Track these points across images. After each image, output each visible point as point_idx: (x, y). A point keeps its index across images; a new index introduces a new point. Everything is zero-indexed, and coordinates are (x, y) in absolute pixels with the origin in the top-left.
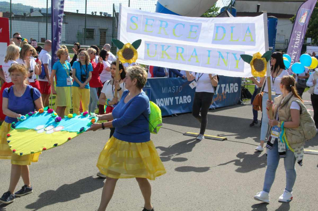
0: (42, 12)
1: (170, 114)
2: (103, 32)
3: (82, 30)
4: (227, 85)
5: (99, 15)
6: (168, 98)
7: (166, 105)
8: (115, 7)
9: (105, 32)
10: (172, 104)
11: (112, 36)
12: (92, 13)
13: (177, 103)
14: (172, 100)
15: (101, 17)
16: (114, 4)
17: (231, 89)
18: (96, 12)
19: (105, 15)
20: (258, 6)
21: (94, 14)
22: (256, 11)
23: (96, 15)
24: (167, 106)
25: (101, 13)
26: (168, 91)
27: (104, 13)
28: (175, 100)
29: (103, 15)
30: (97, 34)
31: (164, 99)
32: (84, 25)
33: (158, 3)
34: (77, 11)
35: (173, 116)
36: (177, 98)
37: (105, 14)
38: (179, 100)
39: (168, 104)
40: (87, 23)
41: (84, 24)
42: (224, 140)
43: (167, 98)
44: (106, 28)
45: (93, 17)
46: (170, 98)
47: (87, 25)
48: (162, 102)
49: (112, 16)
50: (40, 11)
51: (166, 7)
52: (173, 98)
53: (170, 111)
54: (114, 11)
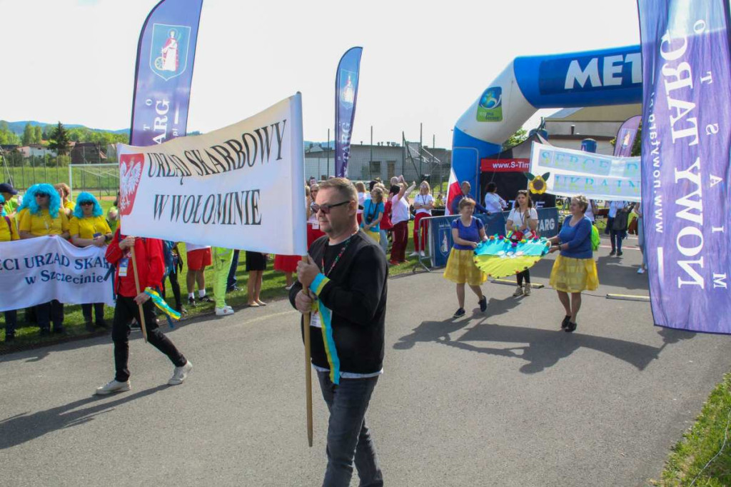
0: (323, 146)
2: (391, 165)
3: (367, 164)
4: (542, 221)
5: (387, 145)
9: (393, 165)
12: (379, 143)
15: (388, 147)
16: (403, 132)
17: (547, 225)
18: (382, 143)
20: (573, 128)
22: (570, 133)
23: (382, 146)
25: (388, 143)
29: (390, 145)
30: (384, 166)
32: (370, 157)
33: (456, 128)
37: (393, 144)
40: (373, 155)
42: (540, 287)
44: (394, 160)
45: (380, 148)
47: (373, 157)
49: (401, 145)
50: (320, 145)
54: (404, 139)
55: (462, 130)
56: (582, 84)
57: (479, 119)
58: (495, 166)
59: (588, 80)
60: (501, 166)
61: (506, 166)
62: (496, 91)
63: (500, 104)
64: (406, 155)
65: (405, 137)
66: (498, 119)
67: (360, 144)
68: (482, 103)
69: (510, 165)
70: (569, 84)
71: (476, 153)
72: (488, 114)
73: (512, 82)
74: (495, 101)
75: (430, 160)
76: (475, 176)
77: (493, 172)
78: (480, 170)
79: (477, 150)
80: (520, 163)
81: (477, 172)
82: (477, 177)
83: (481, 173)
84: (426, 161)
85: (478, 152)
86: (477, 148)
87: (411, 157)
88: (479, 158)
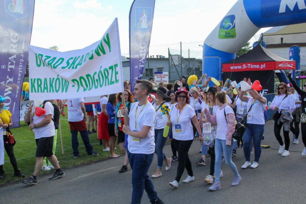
2: (160, 70)
5: (156, 57)
8: (170, 50)
12: (151, 56)
15: (157, 59)
16: (169, 48)
19: (161, 57)
20: (282, 39)
21: (152, 57)
22: (280, 43)
23: (153, 58)
27: (160, 56)
29: (159, 57)
33: (204, 44)
40: (150, 64)
41: (148, 65)
44: (162, 67)
49: (167, 56)
51: (211, 47)
55: (209, 45)
56: (292, 8)
57: (220, 37)
58: (232, 68)
59: (296, 6)
60: (236, 68)
61: (240, 67)
62: (231, 18)
63: (234, 27)
64: (171, 63)
65: (170, 52)
66: (233, 36)
68: (222, 26)
69: (242, 67)
70: (282, 10)
71: (219, 59)
72: (226, 33)
73: (242, 11)
74: (231, 24)
77: (231, 72)
78: (222, 71)
80: (249, 65)
81: (220, 73)
82: (220, 76)
83: (223, 73)
84: (184, 67)
85: (220, 59)
86: (219, 56)
87: (174, 65)
88: (221, 63)
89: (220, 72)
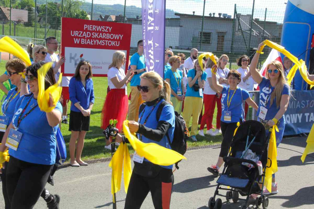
1: (297, 133)
2: (221, 36)
3: (197, 34)
5: (218, 16)
6: (296, 115)
7: (293, 122)
8: (237, 8)
9: (223, 36)
10: (300, 121)
11: (231, 40)
12: (210, 14)
13: (307, 121)
14: (300, 117)
15: (219, 19)
16: (235, 5)
18: (214, 14)
19: (225, 17)
21: (212, 16)
23: (214, 17)
24: (294, 124)
25: (220, 14)
26: (296, 107)
27: (223, 14)
28: (304, 118)
29: (222, 16)
30: (214, 38)
31: (291, 115)
32: (201, 28)
33: (289, 1)
34: (194, 12)
35: (301, 135)
36: (307, 115)
37: (225, 15)
38: (309, 116)
39: (296, 122)
41: (201, 26)
43: (294, 115)
44: (224, 31)
45: (211, 18)
46: (298, 115)
47: (204, 28)
48: (288, 118)
49: (232, 17)
51: (299, 7)
52: (301, 114)
53: (298, 129)
54: (235, 12)
55: (295, 4)
64: (237, 28)
65: (237, 10)
67: (192, 14)
71: (308, 28)
75: (260, 33)
76: (305, 51)
78: (310, 46)
79: (309, 25)
82: (307, 52)
83: (312, 48)
84: (256, 34)
85: (310, 28)
86: (309, 24)
87: (241, 30)
88: (311, 33)
89: (307, 47)
